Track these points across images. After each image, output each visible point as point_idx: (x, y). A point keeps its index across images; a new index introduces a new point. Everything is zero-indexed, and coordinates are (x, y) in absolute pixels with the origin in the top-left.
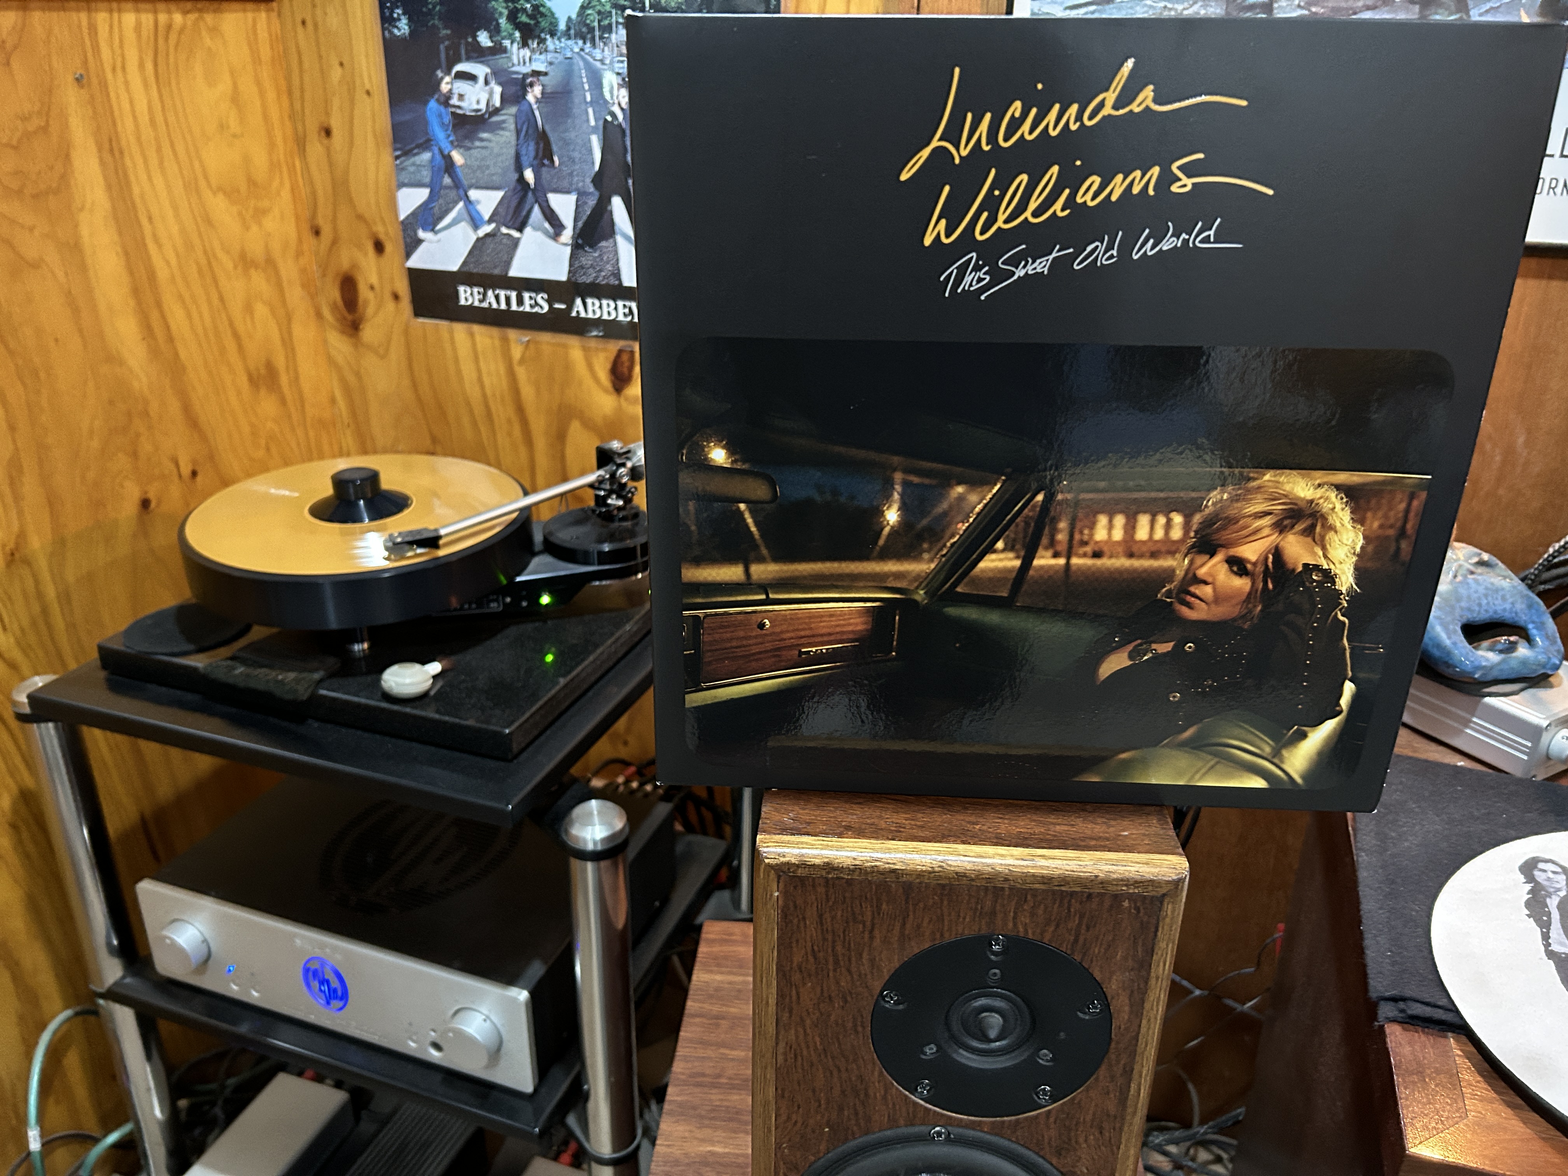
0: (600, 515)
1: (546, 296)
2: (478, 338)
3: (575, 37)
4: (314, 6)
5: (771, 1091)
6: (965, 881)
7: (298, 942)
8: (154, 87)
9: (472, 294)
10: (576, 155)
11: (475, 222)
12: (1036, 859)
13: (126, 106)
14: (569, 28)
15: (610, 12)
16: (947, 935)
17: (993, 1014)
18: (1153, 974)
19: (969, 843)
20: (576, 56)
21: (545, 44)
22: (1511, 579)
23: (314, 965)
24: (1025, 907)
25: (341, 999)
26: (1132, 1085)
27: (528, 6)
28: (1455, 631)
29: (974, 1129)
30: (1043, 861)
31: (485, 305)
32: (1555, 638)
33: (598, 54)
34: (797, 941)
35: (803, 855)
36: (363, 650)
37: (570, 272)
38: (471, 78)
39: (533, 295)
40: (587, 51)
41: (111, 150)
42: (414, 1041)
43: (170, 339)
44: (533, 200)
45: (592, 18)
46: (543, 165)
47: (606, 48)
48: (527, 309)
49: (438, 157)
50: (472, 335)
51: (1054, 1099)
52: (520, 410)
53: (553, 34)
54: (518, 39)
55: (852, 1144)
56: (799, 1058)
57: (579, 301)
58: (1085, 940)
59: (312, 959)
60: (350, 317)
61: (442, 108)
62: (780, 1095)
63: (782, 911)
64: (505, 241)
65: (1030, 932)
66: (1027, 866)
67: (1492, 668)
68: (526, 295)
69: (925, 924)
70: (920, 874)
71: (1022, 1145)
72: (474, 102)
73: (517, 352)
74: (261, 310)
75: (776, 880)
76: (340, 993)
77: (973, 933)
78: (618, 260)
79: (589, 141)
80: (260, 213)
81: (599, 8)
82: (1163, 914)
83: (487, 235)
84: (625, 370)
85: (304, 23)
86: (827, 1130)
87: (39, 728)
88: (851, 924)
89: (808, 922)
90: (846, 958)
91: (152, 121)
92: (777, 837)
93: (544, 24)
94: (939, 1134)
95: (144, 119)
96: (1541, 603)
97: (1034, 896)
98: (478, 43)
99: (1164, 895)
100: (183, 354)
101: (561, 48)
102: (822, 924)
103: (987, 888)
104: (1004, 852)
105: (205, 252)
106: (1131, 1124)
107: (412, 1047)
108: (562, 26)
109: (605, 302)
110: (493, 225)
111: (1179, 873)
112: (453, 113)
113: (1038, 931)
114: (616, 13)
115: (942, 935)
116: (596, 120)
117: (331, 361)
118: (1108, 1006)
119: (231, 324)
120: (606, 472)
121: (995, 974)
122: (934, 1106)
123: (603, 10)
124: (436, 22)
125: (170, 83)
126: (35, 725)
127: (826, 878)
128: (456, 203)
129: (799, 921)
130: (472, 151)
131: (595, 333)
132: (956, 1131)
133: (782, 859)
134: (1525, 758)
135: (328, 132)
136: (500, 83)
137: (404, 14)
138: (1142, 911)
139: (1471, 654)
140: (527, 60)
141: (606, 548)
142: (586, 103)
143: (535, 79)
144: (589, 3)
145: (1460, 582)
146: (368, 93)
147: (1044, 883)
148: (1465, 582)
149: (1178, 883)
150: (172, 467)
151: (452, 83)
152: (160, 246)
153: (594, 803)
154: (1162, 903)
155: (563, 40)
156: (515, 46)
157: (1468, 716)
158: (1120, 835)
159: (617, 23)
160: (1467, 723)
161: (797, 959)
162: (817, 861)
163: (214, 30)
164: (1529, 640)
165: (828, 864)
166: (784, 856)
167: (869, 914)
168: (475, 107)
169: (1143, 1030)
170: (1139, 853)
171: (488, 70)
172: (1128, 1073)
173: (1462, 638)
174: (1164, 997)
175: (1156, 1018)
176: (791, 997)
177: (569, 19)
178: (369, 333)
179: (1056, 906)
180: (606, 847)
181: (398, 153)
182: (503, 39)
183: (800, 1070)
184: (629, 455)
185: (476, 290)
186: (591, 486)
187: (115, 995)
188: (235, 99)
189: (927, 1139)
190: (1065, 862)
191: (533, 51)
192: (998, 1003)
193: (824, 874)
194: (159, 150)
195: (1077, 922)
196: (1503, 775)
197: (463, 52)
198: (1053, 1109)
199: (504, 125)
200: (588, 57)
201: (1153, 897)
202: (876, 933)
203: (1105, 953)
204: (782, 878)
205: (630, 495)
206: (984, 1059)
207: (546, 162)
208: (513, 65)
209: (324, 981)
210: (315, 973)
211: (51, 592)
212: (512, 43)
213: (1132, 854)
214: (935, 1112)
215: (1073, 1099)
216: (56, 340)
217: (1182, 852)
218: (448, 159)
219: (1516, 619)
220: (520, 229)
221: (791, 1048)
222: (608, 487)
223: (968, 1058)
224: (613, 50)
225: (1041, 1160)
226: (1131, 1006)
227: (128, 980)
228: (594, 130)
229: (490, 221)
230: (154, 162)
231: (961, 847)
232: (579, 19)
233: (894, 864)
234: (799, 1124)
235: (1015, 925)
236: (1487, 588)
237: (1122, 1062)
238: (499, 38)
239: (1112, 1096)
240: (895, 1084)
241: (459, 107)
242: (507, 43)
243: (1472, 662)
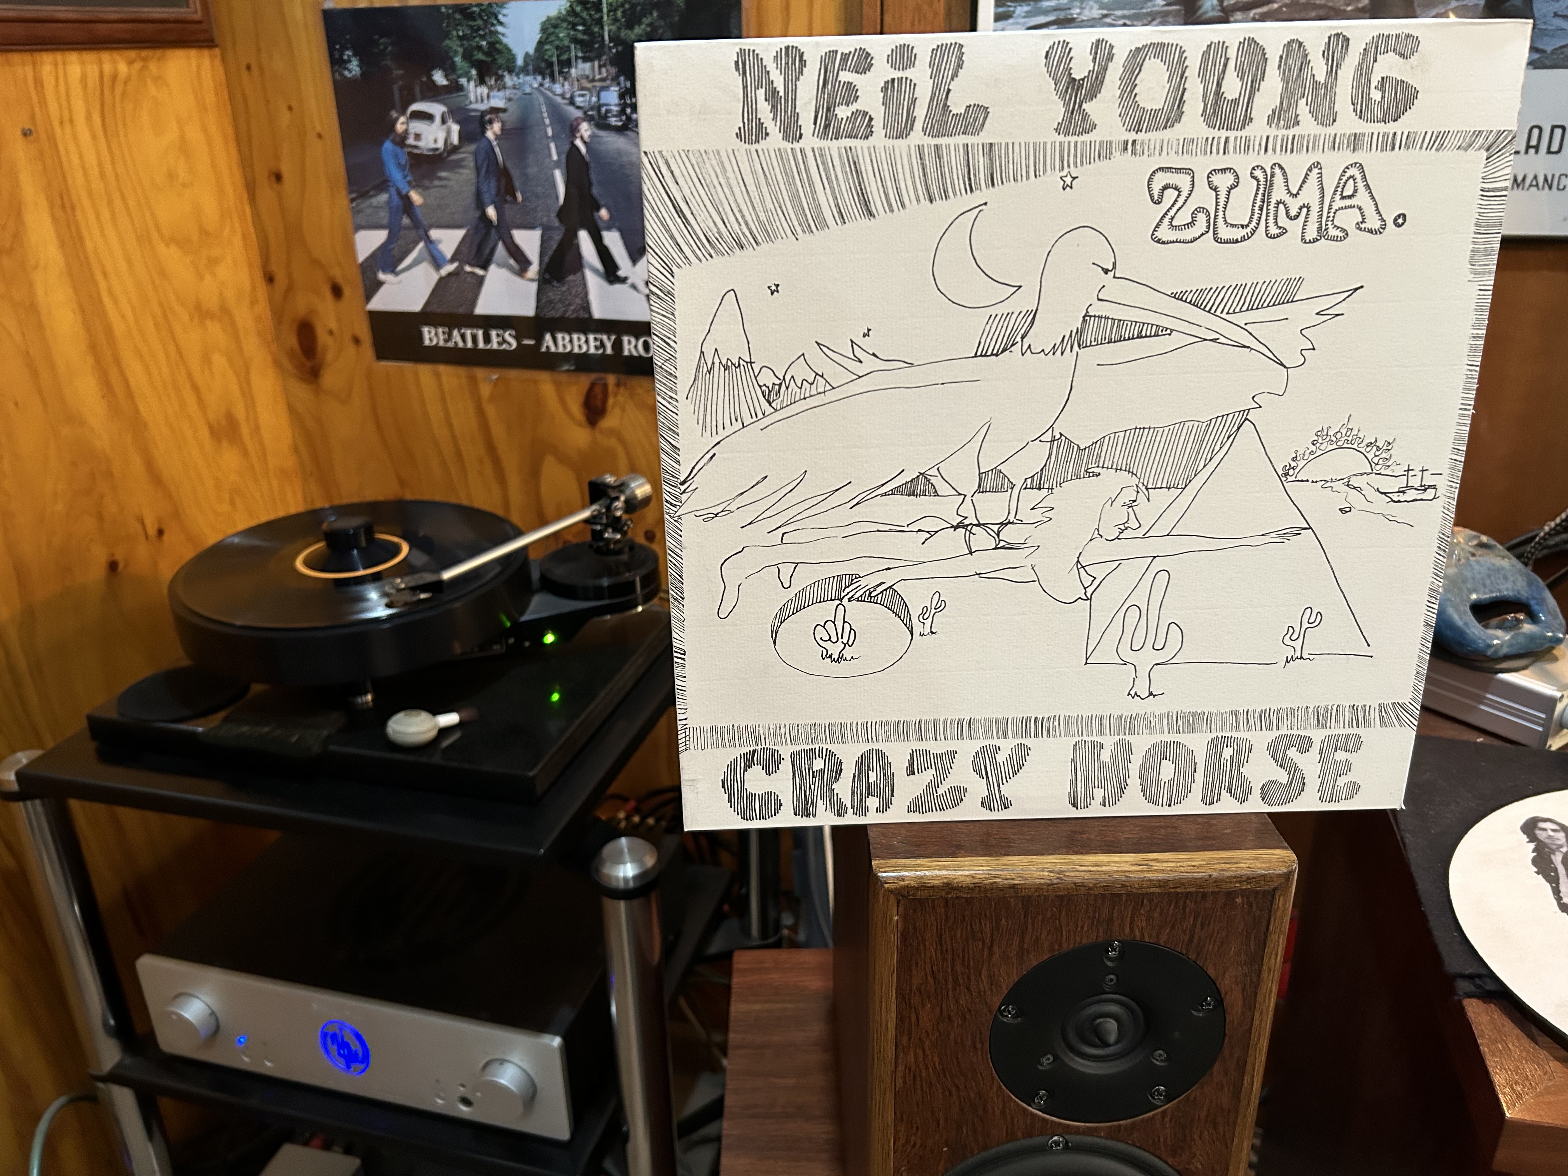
0: (598, 551)
1: (514, 333)
2: (444, 379)
3: (534, 74)
4: (259, 50)
5: (890, 1116)
6: (1083, 891)
7: (315, 1006)
8: (103, 141)
9: (436, 334)
10: (539, 190)
11: (437, 262)
12: (1151, 863)
13: (76, 161)
14: (526, 64)
15: (569, 48)
16: (1065, 946)
17: (1108, 1019)
18: (1264, 967)
19: (1082, 853)
20: (535, 91)
21: (502, 80)
22: (1509, 558)
23: (331, 1030)
24: (1142, 912)
25: (362, 1062)
26: (1246, 1078)
27: (484, 43)
28: (1467, 612)
29: (1092, 1135)
30: (1158, 864)
31: (451, 344)
32: (1555, 611)
33: (558, 88)
34: (917, 964)
35: (921, 877)
36: (367, 703)
37: (537, 307)
38: (428, 117)
39: (501, 332)
40: (547, 85)
41: (63, 206)
42: (442, 1099)
43: (130, 396)
44: (497, 237)
45: (549, 53)
46: (506, 201)
47: (566, 84)
48: (495, 346)
49: (396, 198)
50: (438, 376)
51: (1169, 1098)
52: (491, 448)
53: (511, 71)
54: (475, 77)
55: (971, 1161)
56: (918, 1079)
57: (548, 337)
58: (1200, 938)
59: (331, 1022)
60: (309, 364)
61: (398, 149)
62: (899, 1118)
63: (902, 935)
64: (469, 279)
65: (1146, 936)
66: (1142, 871)
67: (1502, 645)
68: (493, 333)
69: (1043, 937)
70: (1039, 888)
71: (1139, 1147)
72: (432, 141)
73: (485, 390)
74: (219, 360)
75: (896, 904)
76: (360, 1055)
77: (1090, 941)
78: (586, 294)
79: (553, 176)
80: (213, 262)
81: (557, 43)
82: (1275, 907)
83: (450, 275)
84: (599, 403)
85: (249, 68)
86: (945, 1149)
87: (26, 807)
88: (970, 942)
89: (927, 943)
90: (965, 977)
91: (102, 175)
92: (893, 861)
93: (501, 61)
94: (1057, 1143)
95: (94, 172)
96: (1540, 580)
97: (1150, 901)
98: (433, 82)
99: (1275, 889)
100: (142, 409)
101: (520, 83)
102: (941, 945)
103: (1103, 896)
104: (1117, 859)
105: (161, 305)
106: (1245, 1116)
107: (439, 1105)
108: (520, 62)
109: (575, 336)
110: (455, 265)
111: (1289, 866)
112: (409, 153)
113: (1154, 934)
114: (575, 47)
115: (1060, 945)
116: (559, 154)
117: (292, 410)
118: (1222, 1001)
119: (190, 376)
120: (600, 506)
121: (1111, 980)
122: (1051, 1116)
123: (561, 45)
124: (388, 62)
125: (118, 136)
126: (21, 804)
127: (945, 898)
128: (417, 243)
129: (918, 943)
130: (431, 191)
131: (566, 368)
132: (1073, 1139)
133: (902, 883)
134: (1540, 729)
135: (278, 177)
136: (458, 122)
137: (355, 55)
138: (1254, 905)
139: (1482, 633)
140: (485, 96)
141: (605, 582)
142: (548, 137)
143: (493, 116)
144: (547, 38)
145: (1463, 564)
146: (320, 136)
147: (1160, 887)
148: (1468, 564)
149: (1288, 876)
150: (138, 526)
151: (407, 123)
152: (116, 302)
153: (623, 840)
154: (1273, 897)
155: (521, 76)
156: (472, 84)
157: (1481, 693)
158: (1224, 834)
159: (577, 57)
160: (1481, 700)
161: (916, 982)
162: (937, 882)
163: (157, 79)
164: (1533, 617)
165: (948, 884)
166: (903, 880)
167: (988, 930)
168: (433, 146)
169: (1256, 1022)
170: (1246, 849)
171: (443, 109)
172: (1242, 1066)
173: (1472, 618)
174: (1275, 989)
175: (1268, 1010)
176: (910, 1021)
177: (527, 55)
178: (330, 378)
179: (1172, 907)
180: (638, 885)
181: (354, 195)
182: (459, 77)
183: (919, 1092)
184: (622, 488)
185: (440, 330)
186: (586, 521)
187: (114, 1077)
188: (184, 148)
189: (1044, 1149)
190: (1179, 864)
191: (491, 88)
192: (1113, 1008)
193: (943, 893)
194: (110, 202)
195: (1191, 923)
196: (1521, 747)
197: (417, 90)
198: (1168, 1108)
199: (464, 163)
200: (548, 93)
201: (1264, 891)
202: (996, 949)
203: (1218, 950)
204: (902, 902)
205: (626, 528)
206: (1099, 1064)
207: (509, 198)
208: (471, 103)
209: (343, 1045)
210: (334, 1037)
211: (22, 664)
212: (468, 81)
213: (1240, 851)
214: (1052, 1121)
215: (1188, 1097)
216: (16, 404)
217: (1287, 845)
218: (407, 199)
219: (1519, 596)
220: (485, 267)
221: (910, 1070)
222: (604, 520)
223: (1083, 1065)
224: (572, 85)
225: (1157, 1160)
226: (1244, 1000)
227: (128, 1061)
228: (557, 164)
229: (452, 260)
230: (106, 215)
231: (1075, 858)
232: (537, 54)
233: (1013, 879)
234: (918, 1146)
235: (1132, 929)
236: (1489, 569)
237: (1236, 1056)
238: (453, 77)
239: (1226, 1090)
240: (1013, 1097)
241: (416, 147)
242: (463, 81)
243: (1484, 641)
